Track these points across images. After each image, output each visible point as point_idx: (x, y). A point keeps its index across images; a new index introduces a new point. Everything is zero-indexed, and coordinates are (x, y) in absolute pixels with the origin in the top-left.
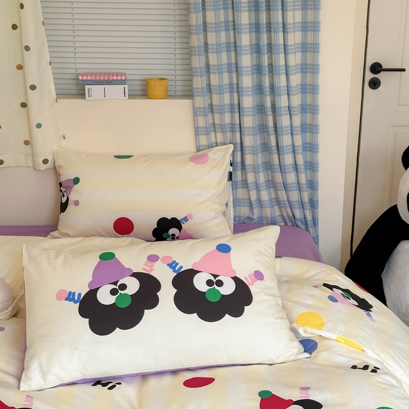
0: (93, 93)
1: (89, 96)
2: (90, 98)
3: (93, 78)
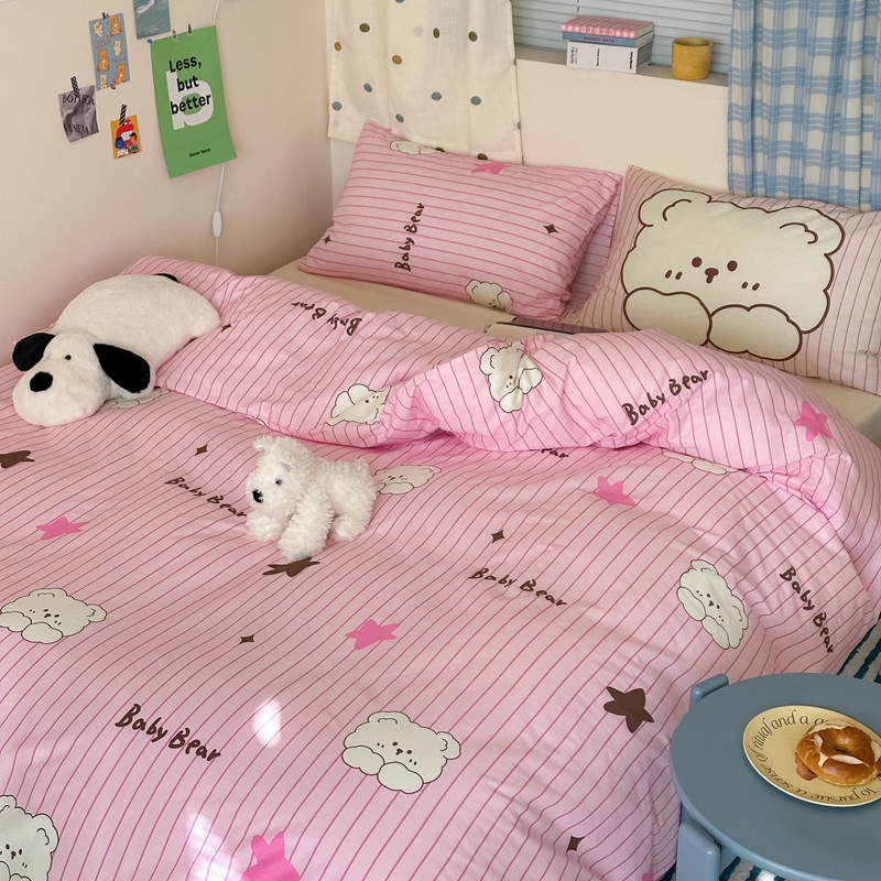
0: (579, 56)
1: (572, 62)
2: (574, 65)
3: (584, 30)
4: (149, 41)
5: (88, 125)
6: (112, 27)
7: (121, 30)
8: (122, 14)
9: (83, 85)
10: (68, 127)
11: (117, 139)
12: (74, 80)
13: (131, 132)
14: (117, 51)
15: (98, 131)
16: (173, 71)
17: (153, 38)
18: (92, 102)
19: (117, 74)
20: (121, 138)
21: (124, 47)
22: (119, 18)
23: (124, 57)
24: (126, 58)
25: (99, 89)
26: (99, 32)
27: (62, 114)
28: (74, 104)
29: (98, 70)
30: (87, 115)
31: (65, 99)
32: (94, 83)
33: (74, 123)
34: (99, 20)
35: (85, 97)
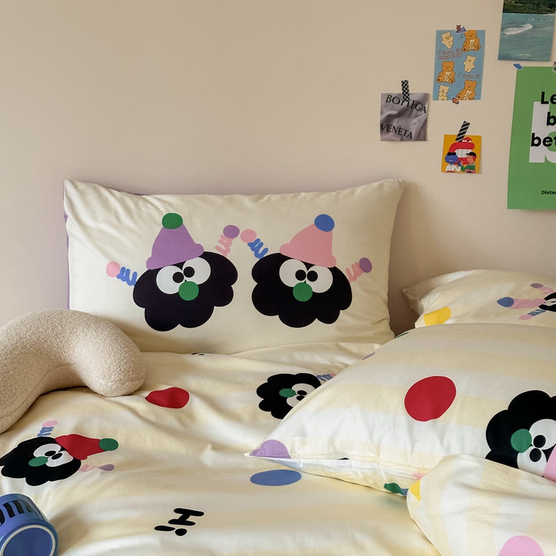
4: (518, 66)
5: (414, 130)
6: (467, 41)
7: (479, 47)
8: (483, 32)
9: (415, 91)
10: (386, 126)
11: (449, 154)
12: (405, 84)
13: (470, 151)
14: (469, 66)
15: (424, 139)
16: (543, 102)
17: (523, 64)
18: (424, 109)
19: (464, 90)
20: (455, 154)
21: (479, 65)
22: (479, 36)
23: (477, 75)
24: (479, 76)
25: (436, 98)
26: (448, 43)
27: (382, 113)
28: (400, 107)
29: (438, 80)
30: (415, 120)
31: (389, 99)
32: (431, 92)
33: (395, 123)
34: (451, 32)
35: (415, 104)
